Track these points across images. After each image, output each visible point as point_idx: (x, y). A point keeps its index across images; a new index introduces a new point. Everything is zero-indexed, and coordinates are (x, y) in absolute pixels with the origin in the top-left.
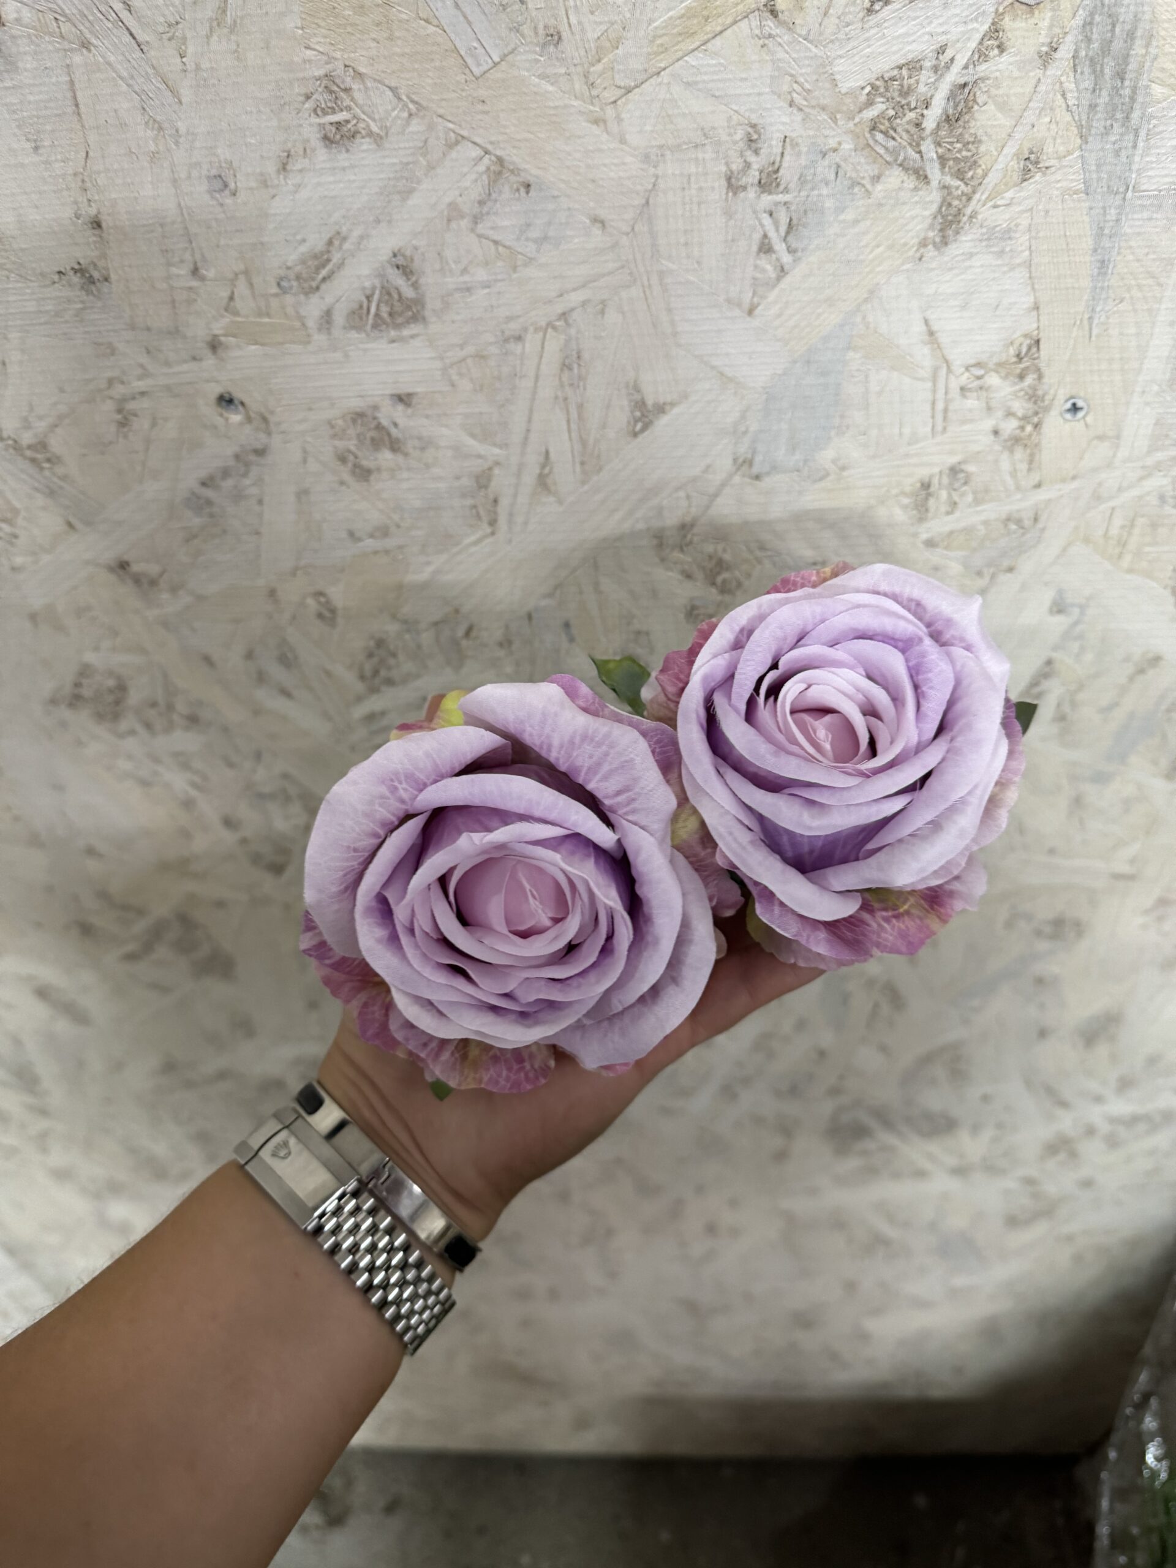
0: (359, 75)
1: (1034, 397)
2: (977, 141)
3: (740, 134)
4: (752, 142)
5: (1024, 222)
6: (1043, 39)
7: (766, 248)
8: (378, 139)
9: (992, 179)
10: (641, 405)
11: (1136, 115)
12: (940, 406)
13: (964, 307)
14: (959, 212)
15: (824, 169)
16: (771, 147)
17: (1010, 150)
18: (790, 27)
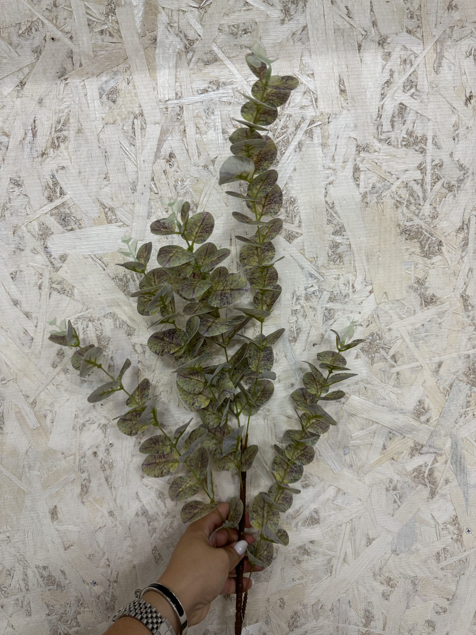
0: (311, 475)
1: (459, 529)
2: (436, 478)
3: (388, 480)
4: (391, 482)
5: (448, 492)
6: (444, 459)
7: (395, 502)
8: (314, 486)
9: (440, 485)
10: (369, 539)
11: (465, 471)
12: (438, 533)
13: (439, 511)
14: (435, 492)
15: (406, 486)
16: (395, 482)
17: (442, 479)
18: (397, 461)
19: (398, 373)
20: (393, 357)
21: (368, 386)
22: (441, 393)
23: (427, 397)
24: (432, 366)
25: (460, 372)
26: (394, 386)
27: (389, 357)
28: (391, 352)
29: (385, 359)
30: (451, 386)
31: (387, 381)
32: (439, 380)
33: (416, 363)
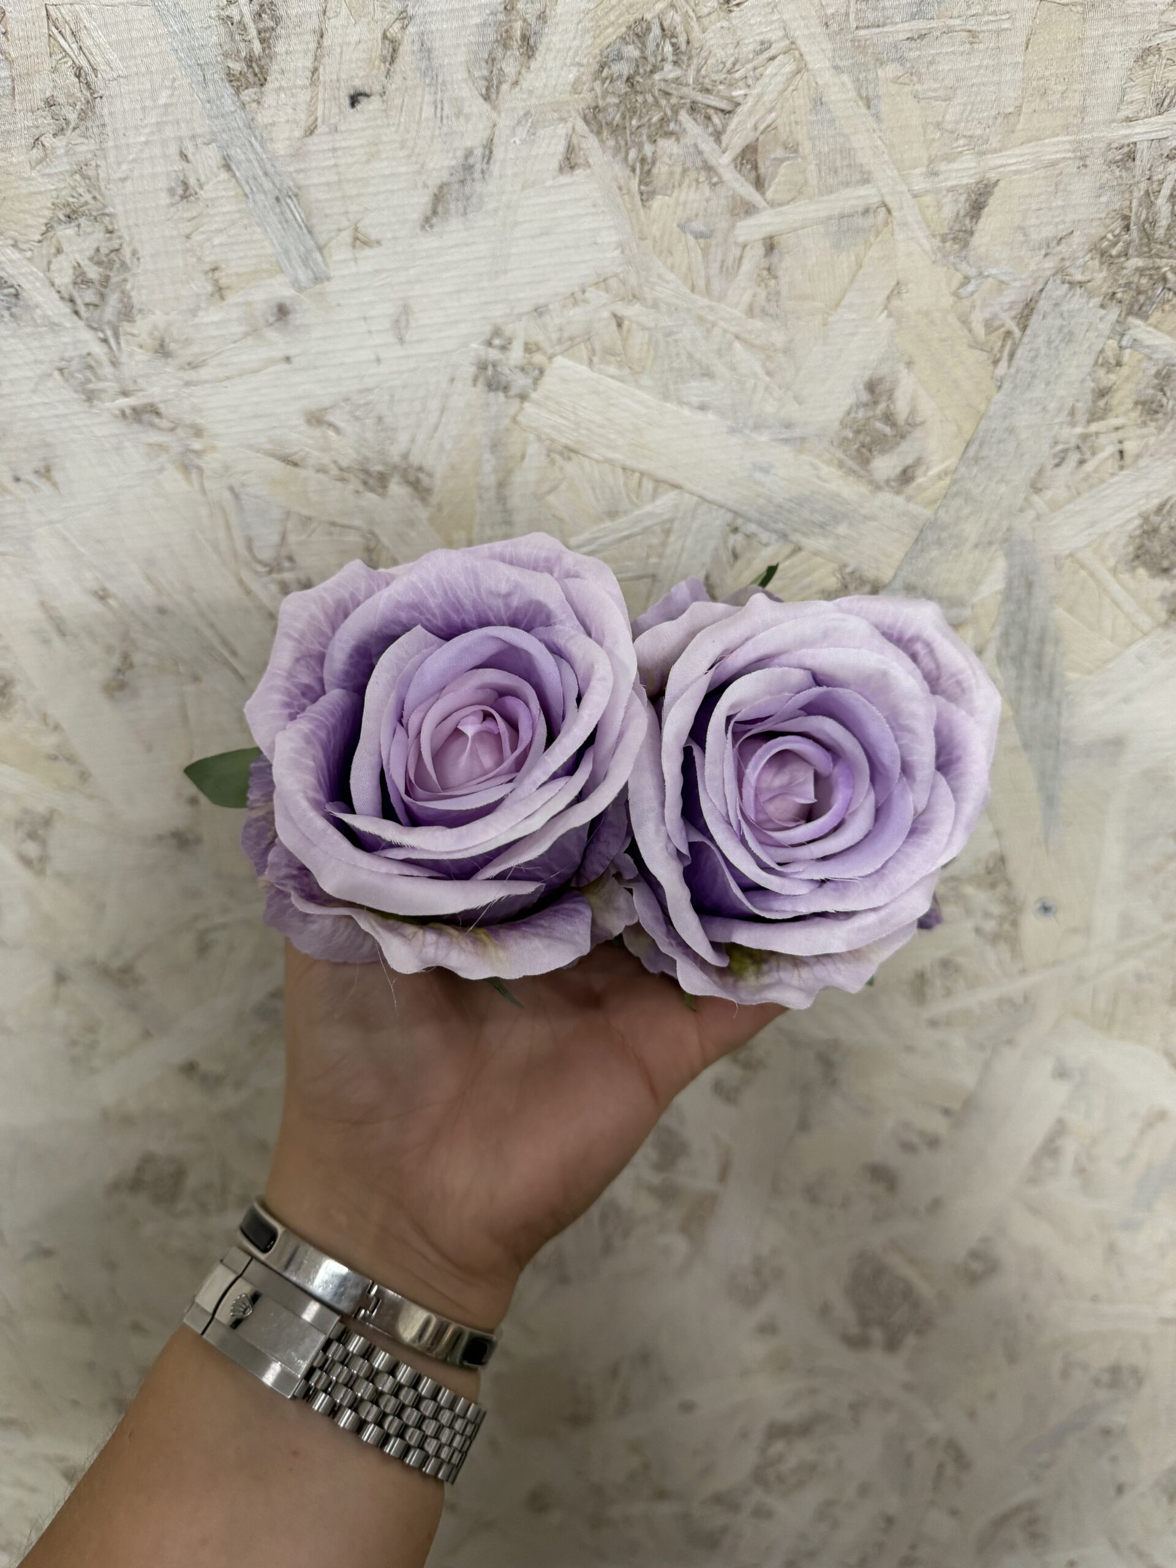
1: (1006, 901)
19: (770, 246)
20: (748, 158)
21: (631, 312)
22: (975, 345)
23: (909, 364)
24: (940, 207)
25: (1077, 239)
26: (750, 312)
27: (726, 159)
28: (738, 133)
29: (709, 168)
30: (1026, 312)
31: (716, 285)
32: (967, 280)
33: (863, 191)
